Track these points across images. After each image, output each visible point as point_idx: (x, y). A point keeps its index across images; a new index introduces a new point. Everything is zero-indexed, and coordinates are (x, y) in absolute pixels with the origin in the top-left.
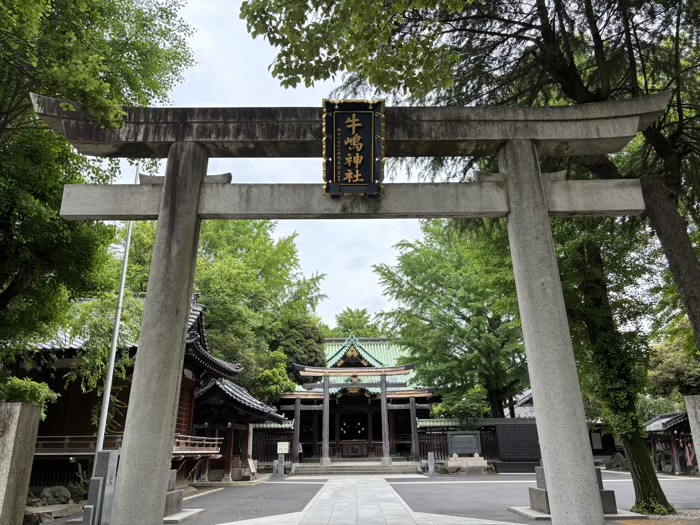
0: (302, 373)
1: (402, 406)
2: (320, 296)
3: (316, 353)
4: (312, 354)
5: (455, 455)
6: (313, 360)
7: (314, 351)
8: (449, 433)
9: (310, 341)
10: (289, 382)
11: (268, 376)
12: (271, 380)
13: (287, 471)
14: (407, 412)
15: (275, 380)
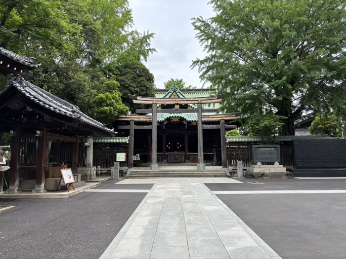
0: (135, 101)
1: (215, 127)
2: (150, 49)
3: (147, 88)
4: (143, 88)
5: (259, 163)
6: (144, 93)
7: (145, 86)
8: (254, 146)
9: (141, 79)
10: (122, 106)
11: (101, 98)
12: (105, 101)
13: (122, 174)
14: (218, 131)
15: (108, 102)
